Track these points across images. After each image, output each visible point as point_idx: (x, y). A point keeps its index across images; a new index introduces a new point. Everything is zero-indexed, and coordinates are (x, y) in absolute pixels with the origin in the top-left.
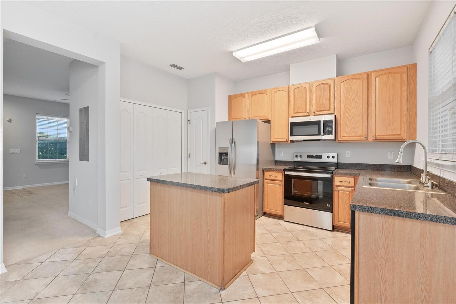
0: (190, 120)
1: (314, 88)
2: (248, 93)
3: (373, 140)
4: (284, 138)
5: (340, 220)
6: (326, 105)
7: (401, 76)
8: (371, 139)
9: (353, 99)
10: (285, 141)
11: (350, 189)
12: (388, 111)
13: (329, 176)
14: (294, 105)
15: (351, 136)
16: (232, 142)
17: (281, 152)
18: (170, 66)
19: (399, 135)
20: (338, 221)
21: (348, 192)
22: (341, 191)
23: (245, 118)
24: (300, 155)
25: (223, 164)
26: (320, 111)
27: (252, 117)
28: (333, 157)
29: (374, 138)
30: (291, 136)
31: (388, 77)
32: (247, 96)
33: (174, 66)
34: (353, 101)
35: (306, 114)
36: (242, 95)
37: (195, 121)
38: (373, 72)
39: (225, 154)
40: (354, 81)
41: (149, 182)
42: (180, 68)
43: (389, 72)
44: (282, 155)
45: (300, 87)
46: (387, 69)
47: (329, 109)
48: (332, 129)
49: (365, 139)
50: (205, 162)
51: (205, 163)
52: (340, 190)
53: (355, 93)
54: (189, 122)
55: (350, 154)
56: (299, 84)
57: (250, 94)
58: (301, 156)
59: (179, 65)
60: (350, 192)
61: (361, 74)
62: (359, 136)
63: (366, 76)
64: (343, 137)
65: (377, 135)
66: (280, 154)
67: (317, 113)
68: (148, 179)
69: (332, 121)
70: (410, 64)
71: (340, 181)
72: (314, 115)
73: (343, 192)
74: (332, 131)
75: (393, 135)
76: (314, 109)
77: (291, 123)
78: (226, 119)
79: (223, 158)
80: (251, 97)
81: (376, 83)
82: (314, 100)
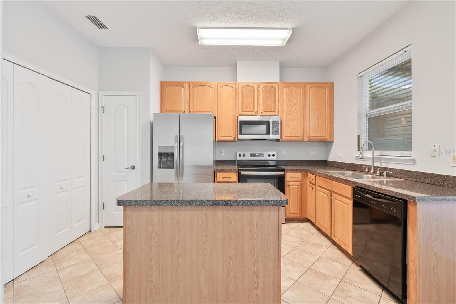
0: (103, 107)
1: (261, 89)
2: (189, 83)
3: (307, 140)
4: (232, 137)
5: (290, 212)
6: (271, 107)
7: (325, 90)
8: (306, 139)
9: (294, 104)
10: (233, 139)
11: (298, 183)
12: (317, 117)
13: (282, 173)
14: (242, 103)
15: (292, 137)
16: (179, 139)
17: (222, 151)
18: (87, 17)
19: (324, 136)
20: (289, 214)
21: (297, 186)
22: (292, 185)
23: (185, 112)
25: (163, 168)
26: (267, 112)
27: (193, 111)
28: (273, 155)
29: (308, 139)
30: (240, 135)
31: (318, 90)
32: (186, 86)
33: (93, 19)
34: (294, 106)
35: (254, 113)
36: (181, 84)
37: (113, 108)
38: (308, 83)
39: (166, 155)
40: (294, 88)
41: (122, 207)
42: (102, 26)
43: (318, 86)
44: (223, 155)
45: (249, 86)
46: (316, 83)
47: (274, 111)
48: (279, 130)
49: (302, 139)
50: (132, 166)
51: (133, 168)
52: (291, 185)
53: (295, 99)
54: (101, 110)
55: (285, 152)
56: (247, 83)
57: (191, 85)
58: (244, 155)
59: (103, 21)
60: (298, 185)
61: (299, 83)
62: (298, 137)
63: (302, 86)
64: (286, 137)
65: (310, 136)
66: (221, 153)
67: (264, 113)
68: (119, 203)
69: (278, 121)
70: (330, 83)
71: (291, 177)
72: (261, 115)
73: (293, 186)
74: (278, 132)
75: (320, 136)
76: (261, 108)
77: (240, 121)
78: (157, 111)
79: (162, 160)
80: (193, 87)
81: (309, 92)
82: (261, 101)
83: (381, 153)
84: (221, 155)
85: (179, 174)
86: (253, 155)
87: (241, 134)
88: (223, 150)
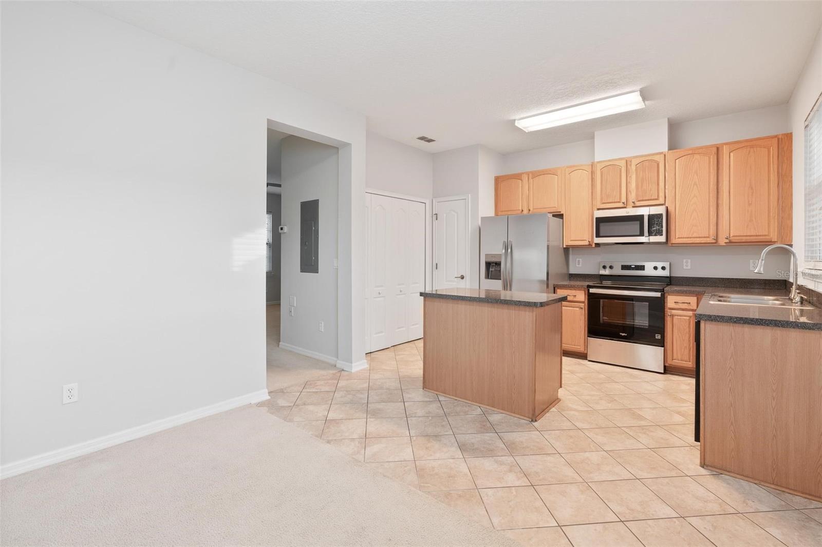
0: (436, 214)
1: (634, 168)
2: (528, 174)
3: (725, 243)
4: (585, 240)
5: (675, 357)
6: (651, 192)
7: (769, 151)
8: (722, 241)
9: (695, 184)
10: (587, 244)
11: (690, 313)
12: (749, 201)
13: (658, 294)
14: (601, 191)
15: (691, 238)
16: (507, 246)
17: (579, 261)
18: (418, 138)
19: (765, 235)
20: (673, 360)
21: (688, 318)
22: (677, 316)
23: (522, 211)
24: (610, 265)
25: (491, 279)
26: (643, 200)
27: (533, 209)
28: (663, 268)
29: (727, 241)
30: (596, 237)
31: (750, 152)
32: (525, 178)
33: (422, 138)
34: (695, 186)
35: (621, 205)
36: (518, 177)
37: (445, 215)
38: (726, 144)
39: (494, 264)
40: (697, 156)
41: (422, 297)
42: (430, 141)
43: (750, 144)
44: (580, 266)
45: (611, 166)
46: (747, 141)
47: (656, 198)
48: (662, 227)
49: (714, 241)
50: (461, 276)
51: (462, 277)
52: (675, 315)
53: (697, 175)
54: (435, 217)
55: (689, 264)
56: (609, 161)
57: (530, 175)
58: (611, 267)
59: (430, 137)
60: (690, 317)
61: (707, 147)
62: (705, 237)
63: (715, 150)
64: (679, 238)
65: (731, 236)
66: (577, 263)
67: (638, 204)
68: (421, 294)
69: (661, 215)
70: (782, 134)
71: (675, 302)
72: (633, 207)
73: (679, 317)
74: (662, 231)
75: (757, 236)
76: (633, 197)
77: (596, 218)
78: (491, 213)
79: (491, 269)
80: (532, 178)
81: (730, 160)
82: (633, 185)
83: (815, 266)
84: (577, 266)
85: (507, 286)
86: (624, 267)
87: (598, 236)
88: (581, 260)
